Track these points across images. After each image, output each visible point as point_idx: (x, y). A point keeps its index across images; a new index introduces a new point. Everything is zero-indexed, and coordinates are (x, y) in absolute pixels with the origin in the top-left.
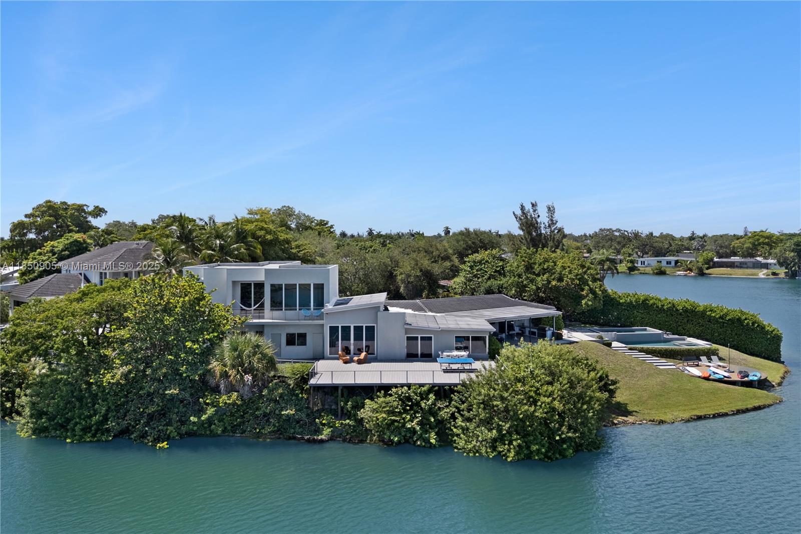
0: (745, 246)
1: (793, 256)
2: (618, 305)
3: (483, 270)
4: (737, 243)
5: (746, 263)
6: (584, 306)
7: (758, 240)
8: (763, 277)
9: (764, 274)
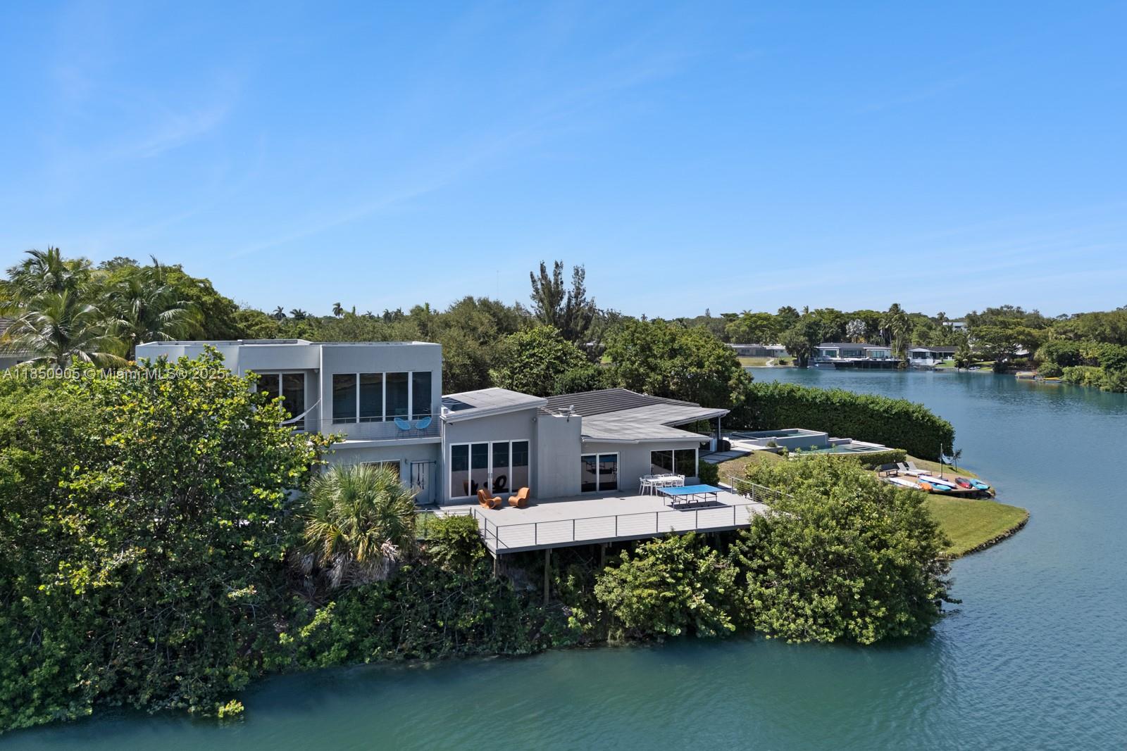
0: (741, 329)
1: (804, 341)
2: (755, 400)
3: (537, 356)
4: (731, 326)
5: (747, 350)
6: (734, 401)
7: (755, 322)
8: (771, 366)
9: (771, 363)
